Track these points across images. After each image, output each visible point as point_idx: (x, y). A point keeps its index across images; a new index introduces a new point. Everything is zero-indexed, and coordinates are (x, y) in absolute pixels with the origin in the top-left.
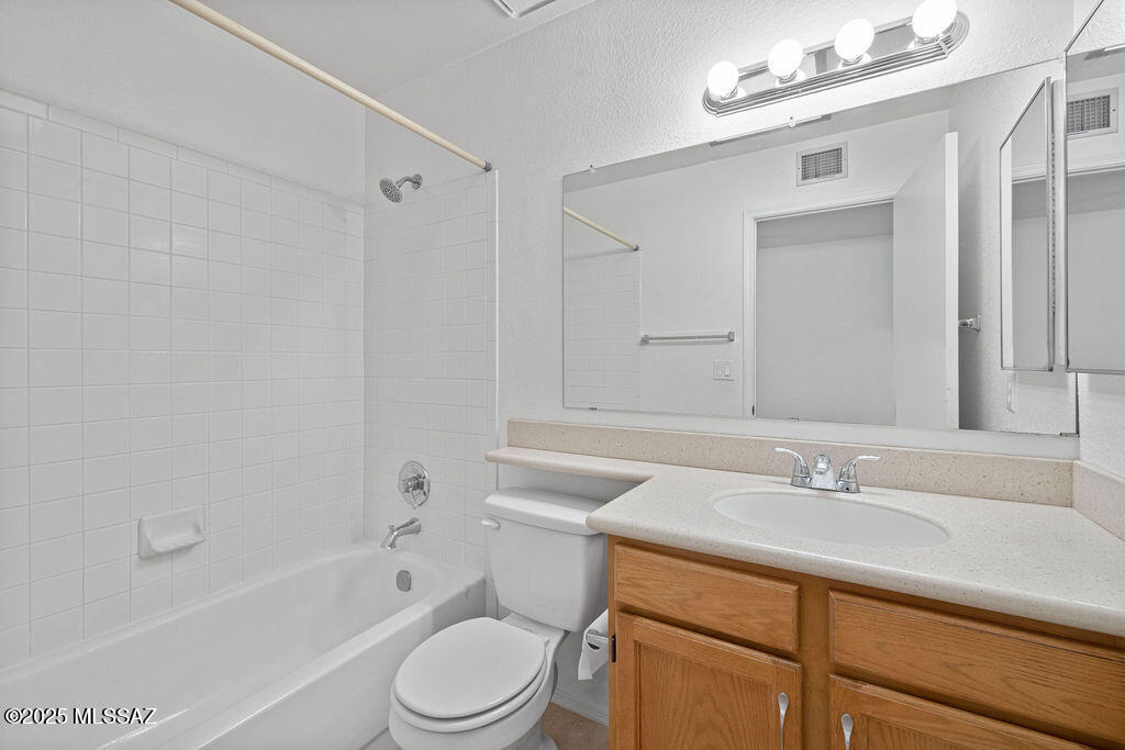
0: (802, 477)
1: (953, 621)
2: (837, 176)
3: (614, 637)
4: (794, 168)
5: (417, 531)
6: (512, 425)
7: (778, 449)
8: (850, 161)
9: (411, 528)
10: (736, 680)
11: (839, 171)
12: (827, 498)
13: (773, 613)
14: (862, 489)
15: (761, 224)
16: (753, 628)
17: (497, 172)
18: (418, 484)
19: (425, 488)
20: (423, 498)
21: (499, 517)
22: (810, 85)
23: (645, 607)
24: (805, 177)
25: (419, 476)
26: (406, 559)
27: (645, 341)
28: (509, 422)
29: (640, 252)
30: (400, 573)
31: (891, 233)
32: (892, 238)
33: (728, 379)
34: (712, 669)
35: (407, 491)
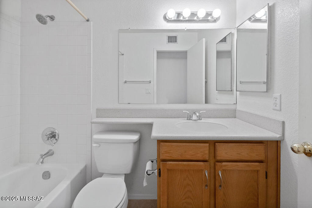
0: (189, 118)
1: (239, 144)
2: (175, 43)
3: (160, 169)
4: (166, 39)
5: (52, 154)
6: (98, 110)
7: (184, 111)
8: (179, 39)
9: (50, 154)
10: (194, 171)
11: (176, 42)
12: (197, 122)
13: (203, 152)
14: (202, 119)
15: (158, 52)
16: (199, 157)
17: (92, 22)
18: (53, 136)
19: (57, 138)
20: (56, 141)
21: (99, 142)
22: (189, 21)
23: (170, 158)
24: (168, 42)
25: (53, 132)
26: (48, 166)
27: (126, 82)
28: (97, 109)
29: (124, 56)
30: (44, 173)
31: (186, 58)
32: (187, 60)
33: (149, 93)
34: (188, 170)
35: (48, 139)
